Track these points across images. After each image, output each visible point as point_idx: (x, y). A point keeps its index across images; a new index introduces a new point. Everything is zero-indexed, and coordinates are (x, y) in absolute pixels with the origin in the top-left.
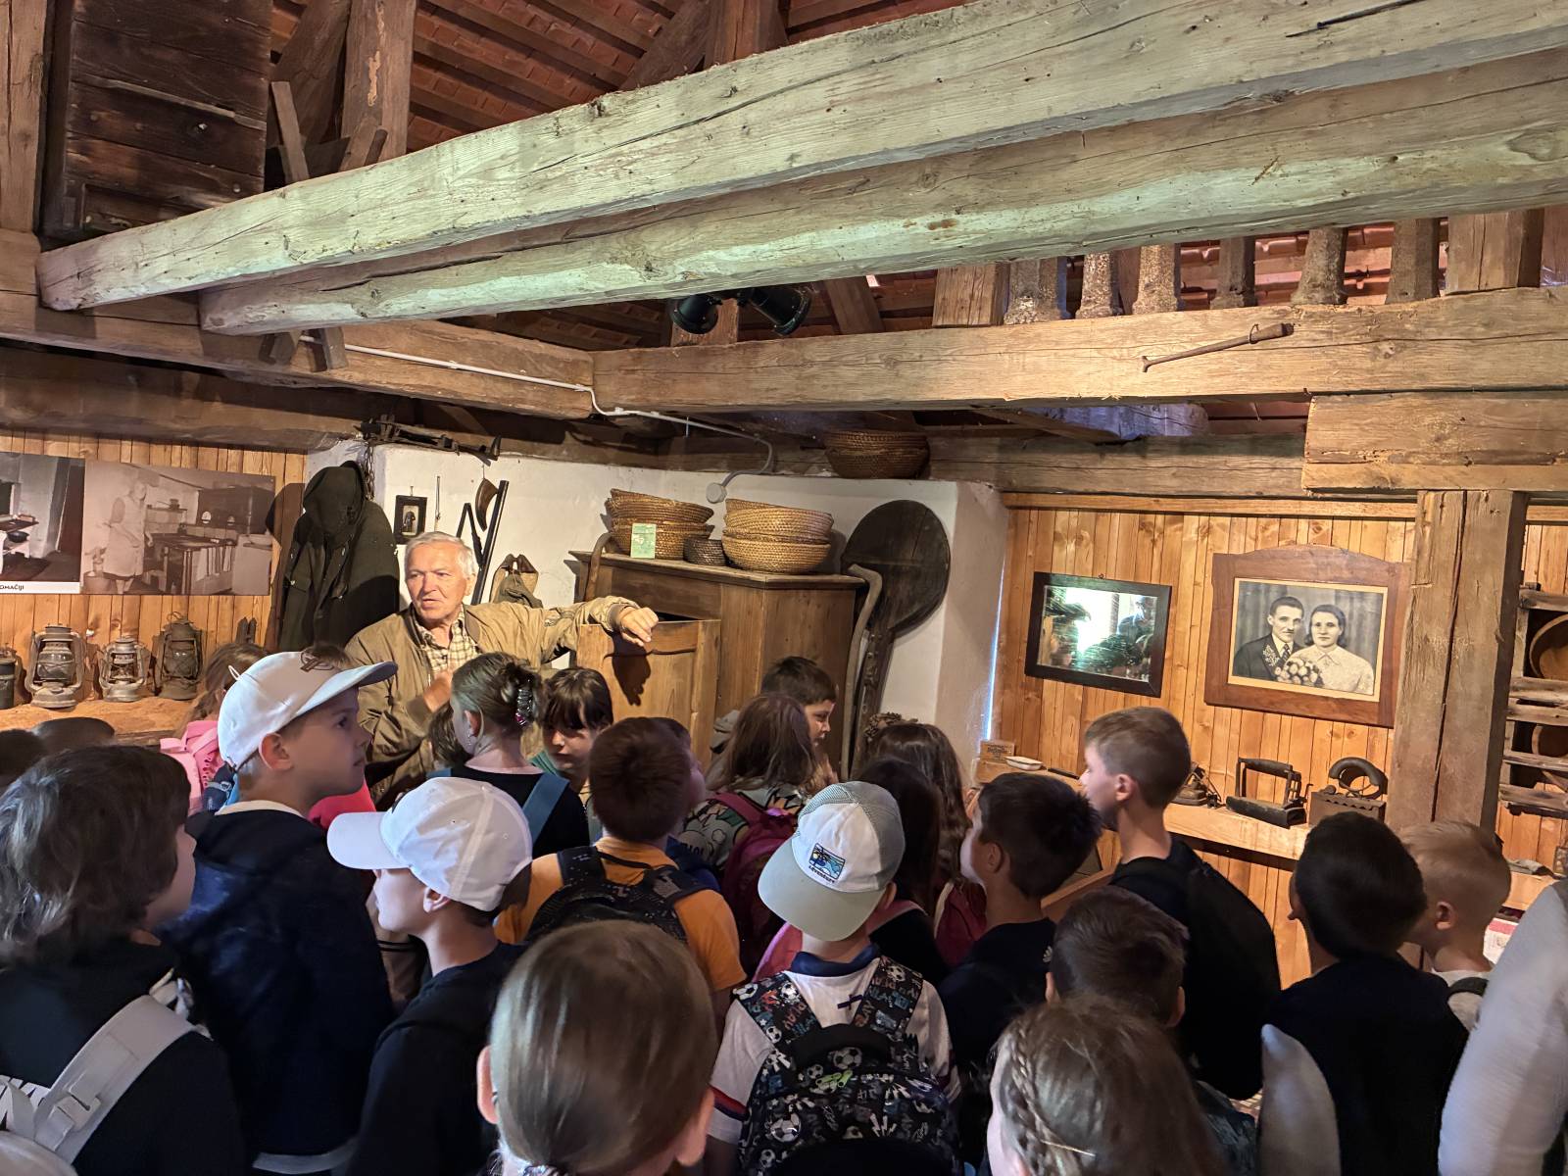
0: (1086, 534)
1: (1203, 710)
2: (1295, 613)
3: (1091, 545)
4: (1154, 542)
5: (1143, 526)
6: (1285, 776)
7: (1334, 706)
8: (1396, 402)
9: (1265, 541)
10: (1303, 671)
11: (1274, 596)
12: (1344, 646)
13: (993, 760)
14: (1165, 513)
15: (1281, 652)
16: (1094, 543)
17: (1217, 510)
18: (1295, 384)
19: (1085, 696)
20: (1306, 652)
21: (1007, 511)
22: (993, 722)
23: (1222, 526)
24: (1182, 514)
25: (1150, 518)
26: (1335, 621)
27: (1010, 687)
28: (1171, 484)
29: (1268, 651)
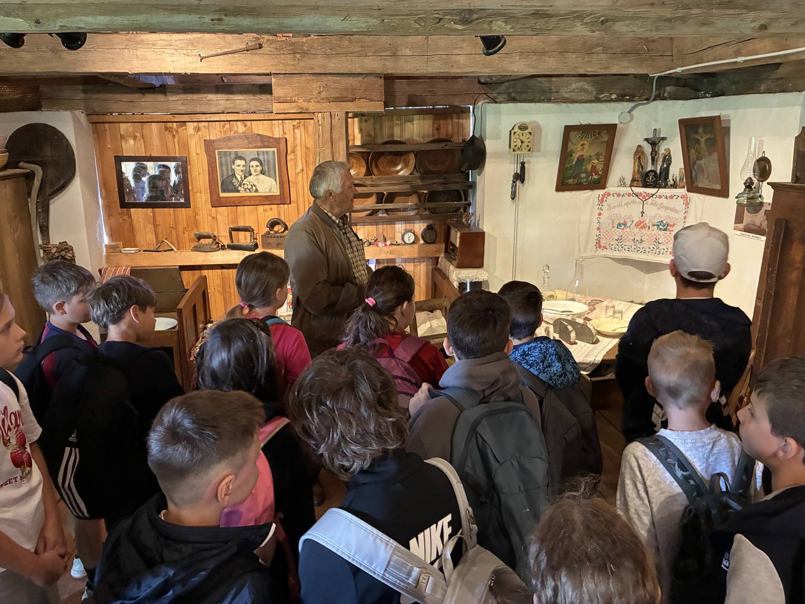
0: (138, 134)
1: (211, 210)
2: (242, 163)
3: (142, 140)
4: (174, 136)
5: (167, 129)
6: (249, 231)
7: (264, 199)
8: (303, 78)
9: (225, 133)
10: (250, 187)
11: (233, 156)
12: (264, 174)
13: (113, 252)
14: (177, 122)
15: (240, 180)
16: (143, 138)
17: (203, 120)
18: (267, 69)
19: (154, 213)
20: (249, 178)
21: (91, 125)
22: (107, 234)
23: (205, 127)
24: (185, 122)
25: (169, 125)
26: (259, 164)
27: (112, 215)
28: (183, 109)
29: (234, 180)
